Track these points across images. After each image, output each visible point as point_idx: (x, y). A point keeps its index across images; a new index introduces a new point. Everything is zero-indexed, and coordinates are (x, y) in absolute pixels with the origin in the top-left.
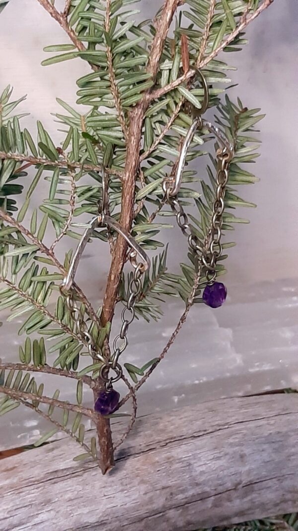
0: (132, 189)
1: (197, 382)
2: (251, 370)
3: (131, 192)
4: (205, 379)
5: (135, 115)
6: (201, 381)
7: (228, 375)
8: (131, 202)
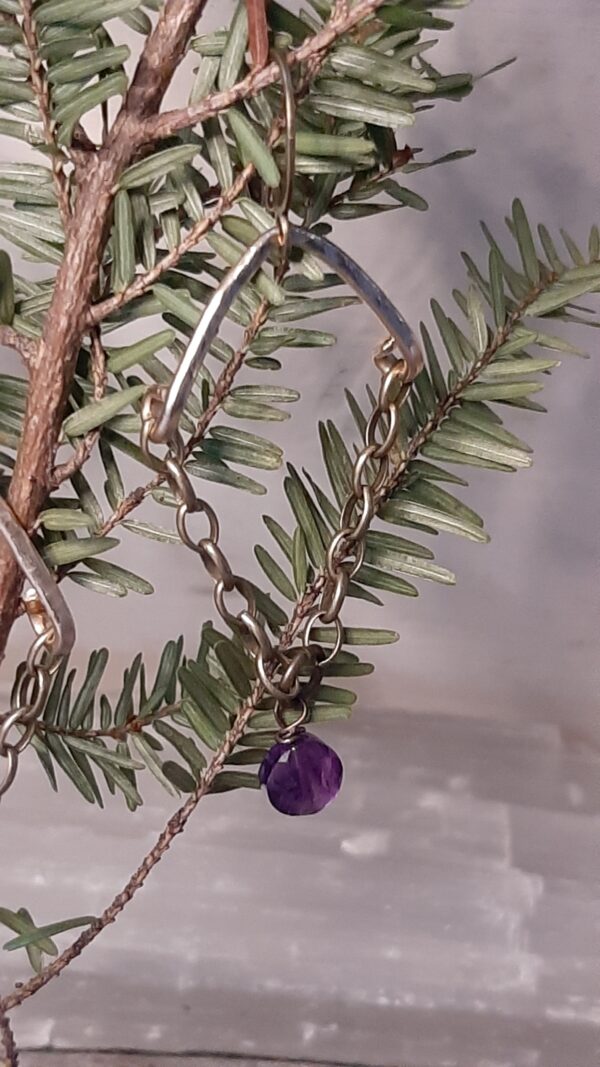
0: (51, 399)
1: (383, 1001)
2: (552, 1013)
3: (48, 407)
4: (409, 999)
5: (89, 178)
6: (397, 1002)
7: (480, 1006)
8: (43, 438)
